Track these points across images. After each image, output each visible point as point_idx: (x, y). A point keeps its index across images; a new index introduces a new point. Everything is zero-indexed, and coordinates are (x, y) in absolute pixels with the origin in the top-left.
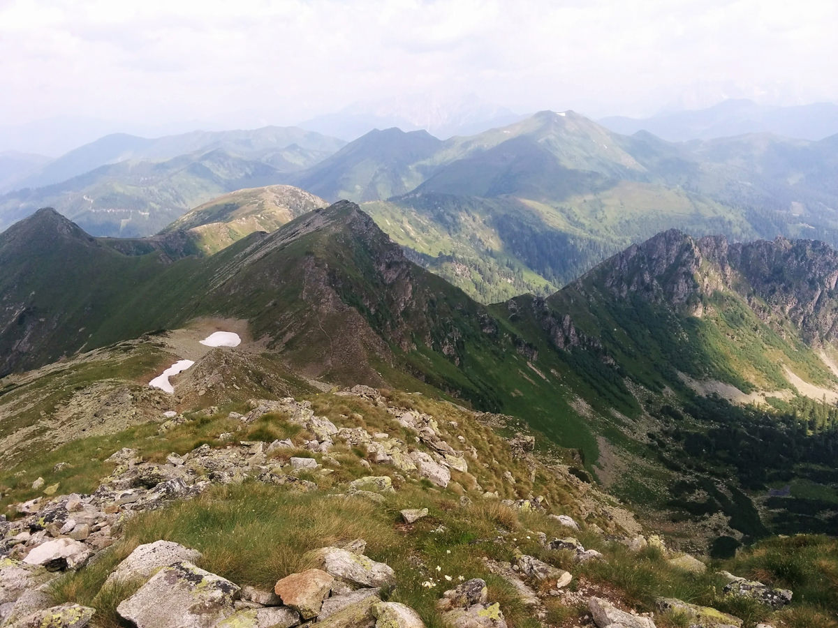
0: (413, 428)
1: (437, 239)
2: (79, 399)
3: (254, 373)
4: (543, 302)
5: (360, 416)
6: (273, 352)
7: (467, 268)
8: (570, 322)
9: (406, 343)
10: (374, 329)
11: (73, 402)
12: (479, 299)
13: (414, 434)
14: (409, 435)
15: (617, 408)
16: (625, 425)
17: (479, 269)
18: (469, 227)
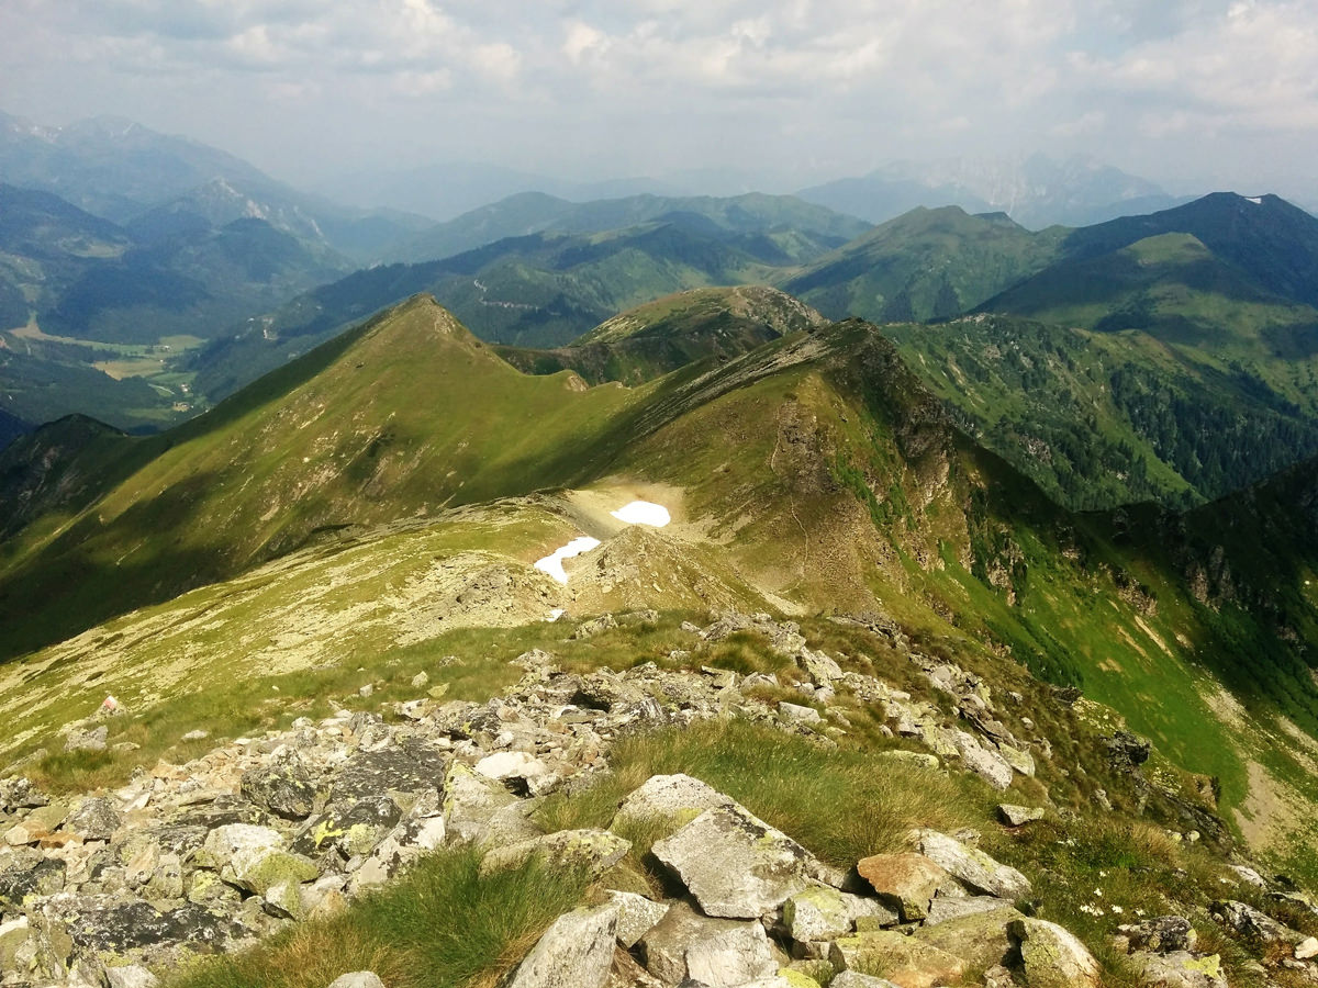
0: (950, 692)
1: (1002, 393)
2: (438, 572)
3: (685, 569)
4: (1178, 518)
5: (867, 659)
6: (716, 542)
7: (1048, 447)
8: (1224, 557)
9: (928, 557)
10: (878, 527)
11: (431, 576)
12: (1062, 499)
13: (950, 700)
14: (943, 700)
15: (1293, 718)
16: (1303, 750)
17: (1068, 451)
18: (1059, 378)
